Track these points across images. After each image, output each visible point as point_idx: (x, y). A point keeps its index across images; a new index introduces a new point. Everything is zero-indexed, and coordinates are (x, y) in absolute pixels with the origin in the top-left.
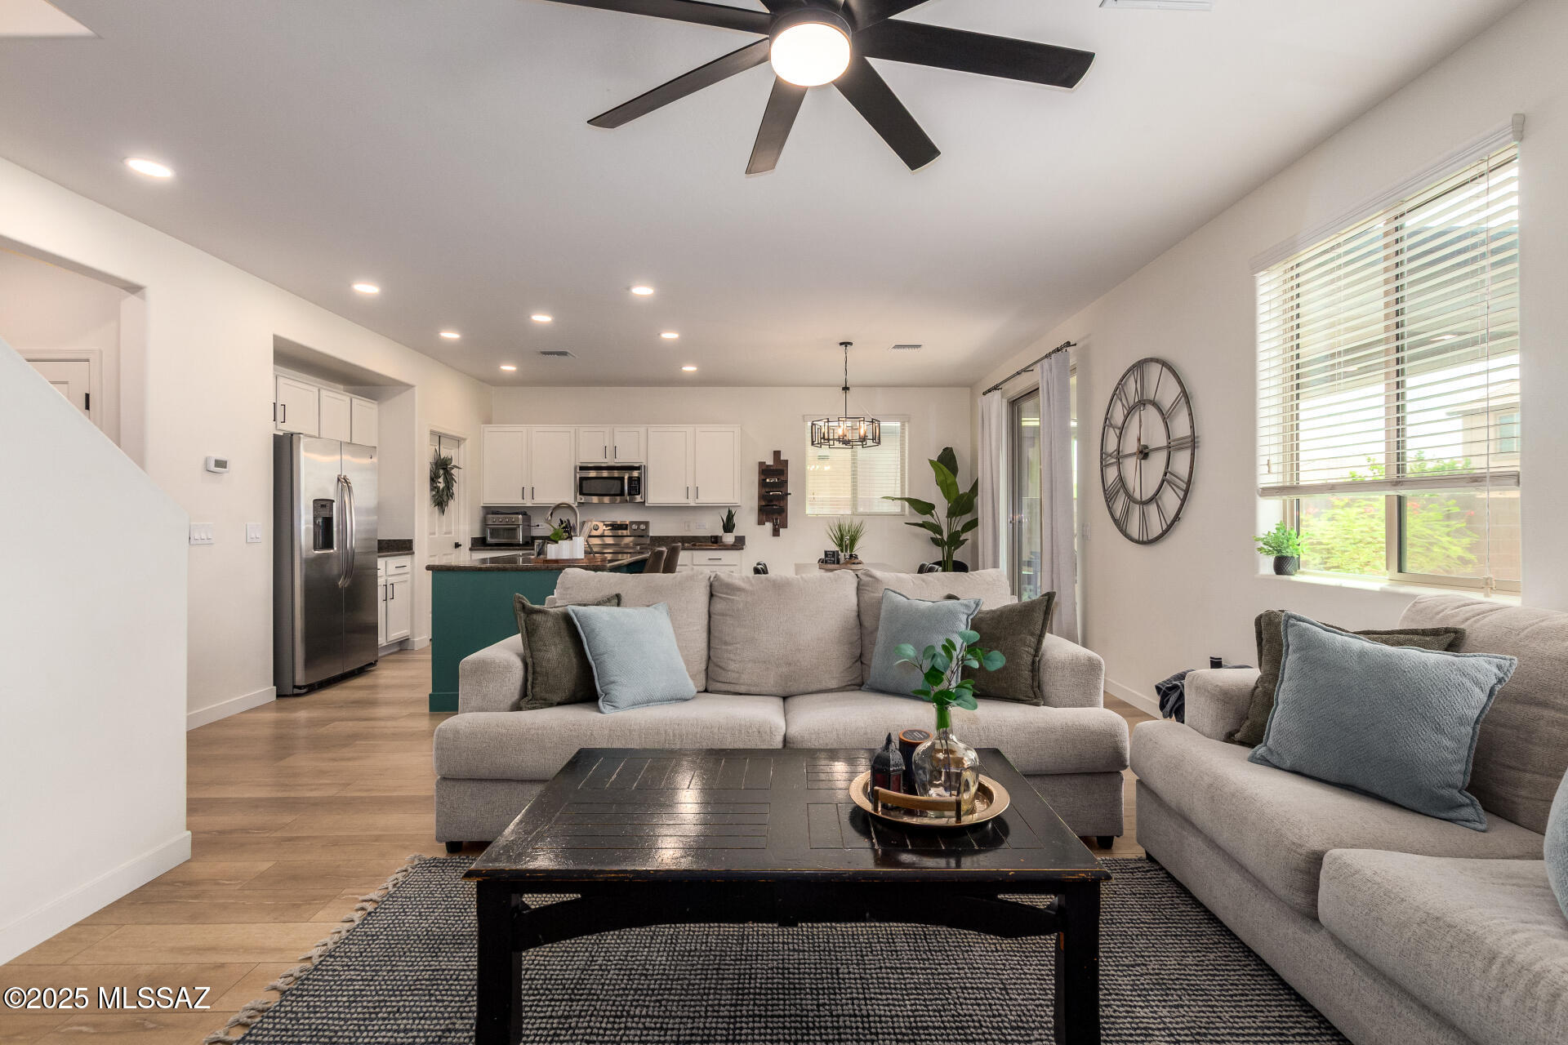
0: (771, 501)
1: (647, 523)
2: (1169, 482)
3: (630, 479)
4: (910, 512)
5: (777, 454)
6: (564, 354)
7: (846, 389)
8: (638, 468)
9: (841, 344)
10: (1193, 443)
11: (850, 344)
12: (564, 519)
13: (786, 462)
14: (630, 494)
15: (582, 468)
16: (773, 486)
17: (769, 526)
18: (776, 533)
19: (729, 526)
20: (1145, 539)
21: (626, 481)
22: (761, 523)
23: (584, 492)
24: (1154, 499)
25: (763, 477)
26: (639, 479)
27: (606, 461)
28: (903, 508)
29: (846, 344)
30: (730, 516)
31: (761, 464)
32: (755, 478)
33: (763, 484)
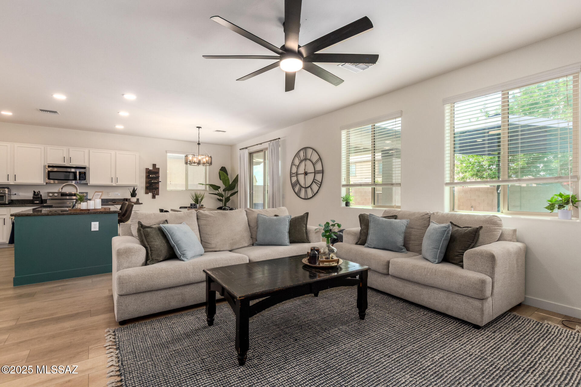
0: (152, 184)
1: (87, 193)
2: (315, 182)
3: (80, 173)
4: (209, 190)
5: (154, 165)
6: (55, 112)
7: (199, 144)
8: (84, 168)
9: (197, 127)
10: (322, 172)
11: (200, 127)
12: (36, 191)
13: (159, 169)
14: (80, 180)
15: (49, 167)
16: (152, 178)
17: (150, 194)
18: (154, 197)
19: (133, 194)
20: (307, 198)
21: (78, 174)
22: (146, 193)
23: (51, 178)
24: (310, 186)
25: (148, 174)
26: (85, 173)
27: (64, 163)
28: (206, 188)
29: (199, 128)
30: (134, 191)
31: (147, 169)
32: (144, 175)
33: (148, 177)
